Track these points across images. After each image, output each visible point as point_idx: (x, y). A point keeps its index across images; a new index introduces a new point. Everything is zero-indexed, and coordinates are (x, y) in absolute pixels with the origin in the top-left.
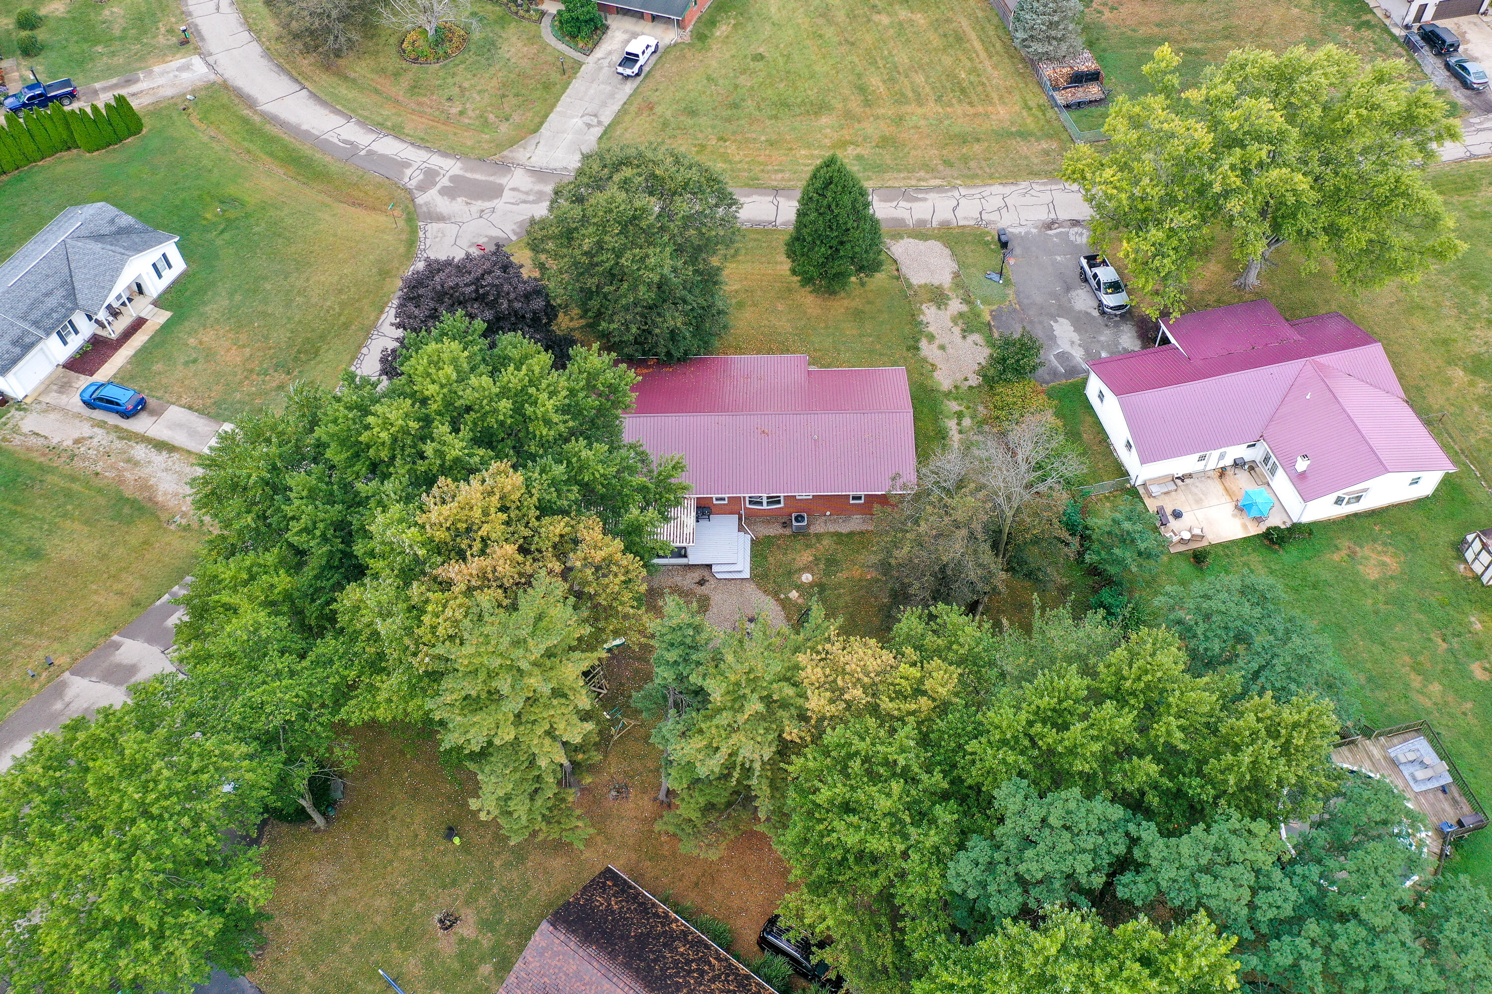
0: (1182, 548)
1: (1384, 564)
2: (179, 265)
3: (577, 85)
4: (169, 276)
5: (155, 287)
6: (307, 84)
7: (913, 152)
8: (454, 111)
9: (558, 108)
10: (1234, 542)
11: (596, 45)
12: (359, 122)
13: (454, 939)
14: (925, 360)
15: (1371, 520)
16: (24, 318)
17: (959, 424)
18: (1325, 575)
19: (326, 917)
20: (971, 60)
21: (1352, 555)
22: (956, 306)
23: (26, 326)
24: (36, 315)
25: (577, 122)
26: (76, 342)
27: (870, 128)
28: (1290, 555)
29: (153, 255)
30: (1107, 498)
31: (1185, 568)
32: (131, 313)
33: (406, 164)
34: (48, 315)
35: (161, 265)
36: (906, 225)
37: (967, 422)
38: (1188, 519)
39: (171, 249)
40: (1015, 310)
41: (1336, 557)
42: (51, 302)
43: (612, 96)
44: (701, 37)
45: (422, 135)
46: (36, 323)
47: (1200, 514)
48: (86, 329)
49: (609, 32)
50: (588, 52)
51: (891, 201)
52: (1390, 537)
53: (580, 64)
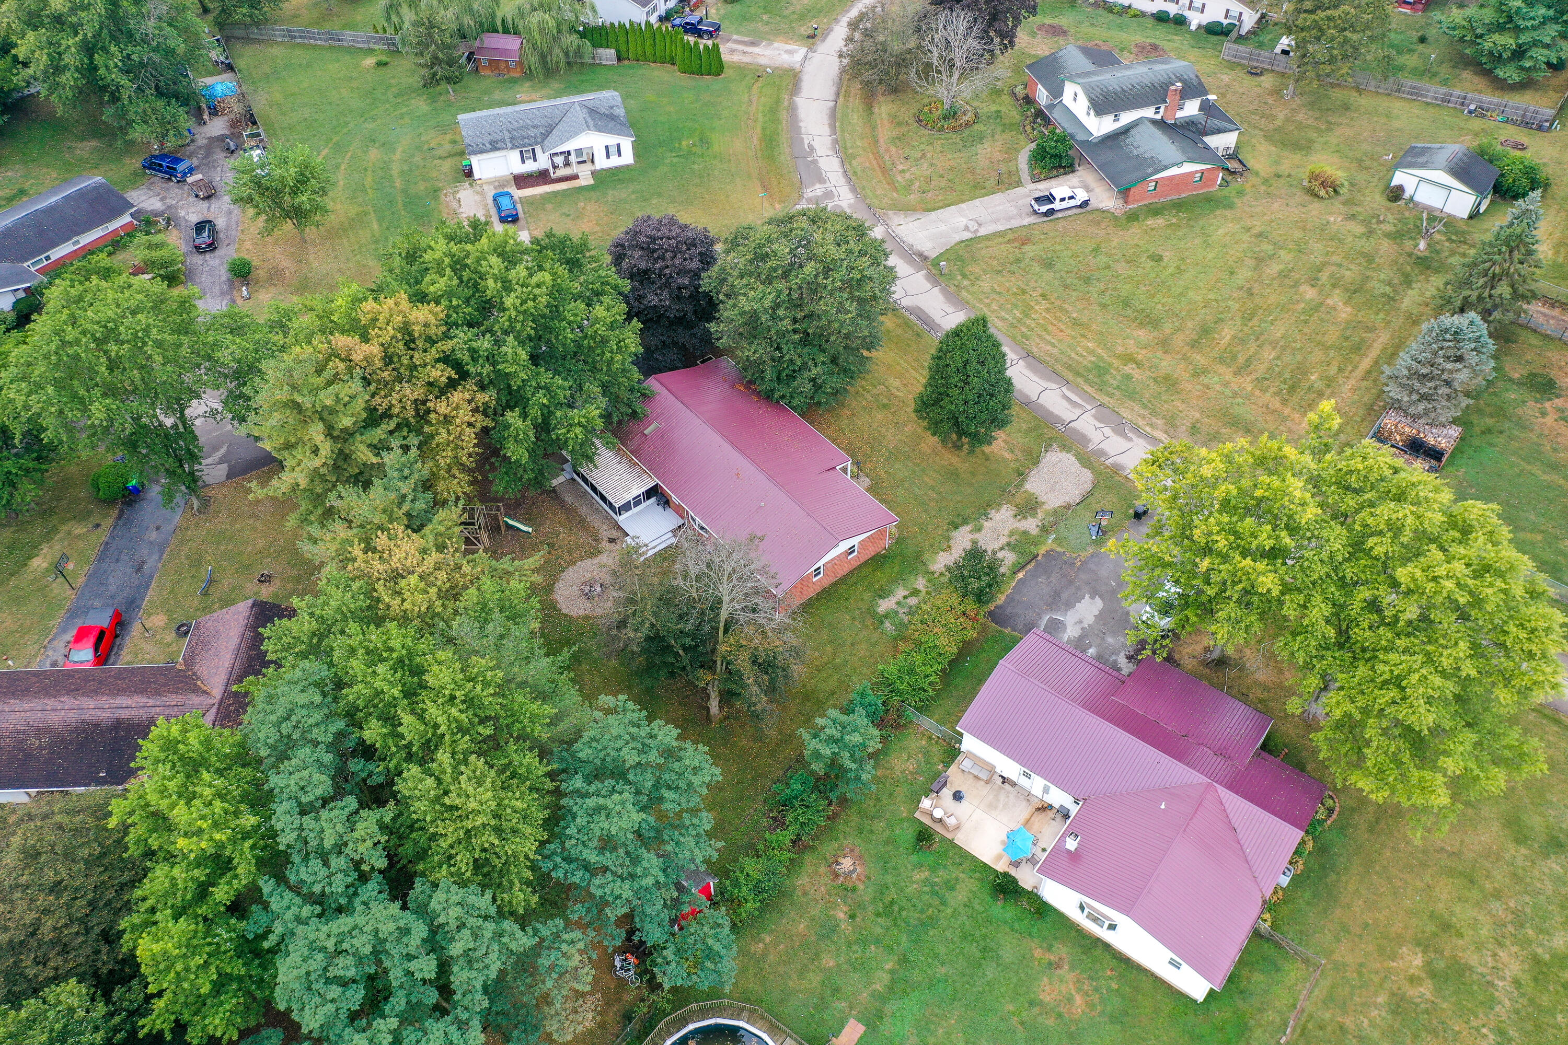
0: (926, 820)
1: (1070, 1000)
2: (627, 158)
3: (998, 198)
4: (615, 161)
5: (602, 163)
6: (841, 99)
7: (1178, 403)
8: (901, 167)
9: (963, 206)
10: (974, 859)
11: (1048, 178)
12: (836, 142)
13: (256, 589)
14: (948, 539)
15: (1114, 963)
16: (510, 132)
17: (905, 597)
18: (1008, 954)
19: (238, 526)
20: (1340, 370)
21: (1055, 966)
22: (1031, 525)
23: (507, 136)
24: (515, 134)
25: (963, 221)
26: (530, 167)
27: (1166, 364)
28: (1003, 910)
29: (611, 140)
30: (930, 738)
31: (908, 834)
32: (574, 169)
33: (822, 180)
34: (523, 138)
35: (613, 150)
36: (1086, 446)
37: (913, 601)
38: (963, 809)
39: (627, 144)
40: (1073, 564)
41: (1038, 953)
42: (533, 132)
43: (1009, 219)
44: (1132, 217)
45: (859, 170)
46: (512, 138)
47: (979, 814)
48: (543, 162)
49: (1070, 176)
50: (1036, 180)
51: (1100, 421)
52: (1109, 990)
53: (1019, 184)
